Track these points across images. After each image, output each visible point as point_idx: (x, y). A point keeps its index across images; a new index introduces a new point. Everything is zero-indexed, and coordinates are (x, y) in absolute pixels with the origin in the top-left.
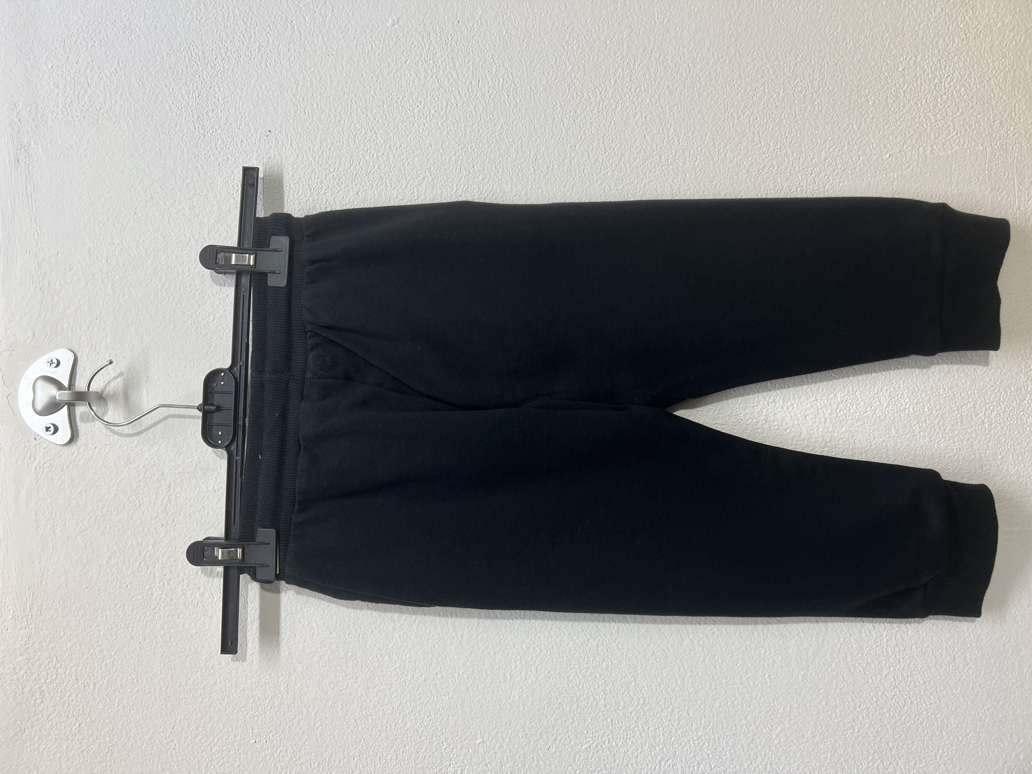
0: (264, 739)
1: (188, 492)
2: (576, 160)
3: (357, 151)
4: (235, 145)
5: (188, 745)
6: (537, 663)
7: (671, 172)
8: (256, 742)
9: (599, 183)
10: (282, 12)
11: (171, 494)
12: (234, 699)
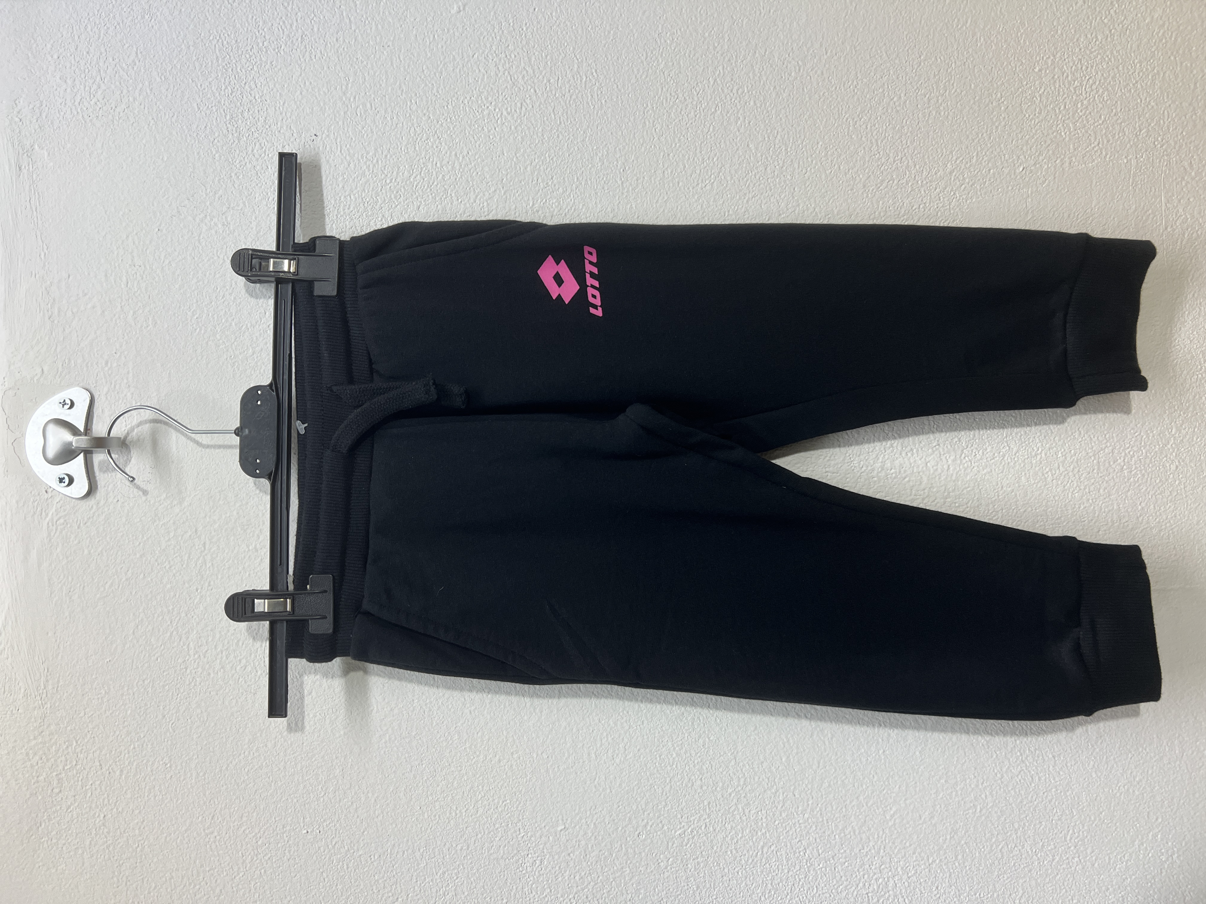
0: (317, 829)
1: (226, 551)
2: (669, 171)
3: (418, 158)
5: (230, 837)
6: (626, 740)
7: (778, 186)
8: (308, 832)
9: (696, 197)
11: (206, 555)
12: (282, 785)
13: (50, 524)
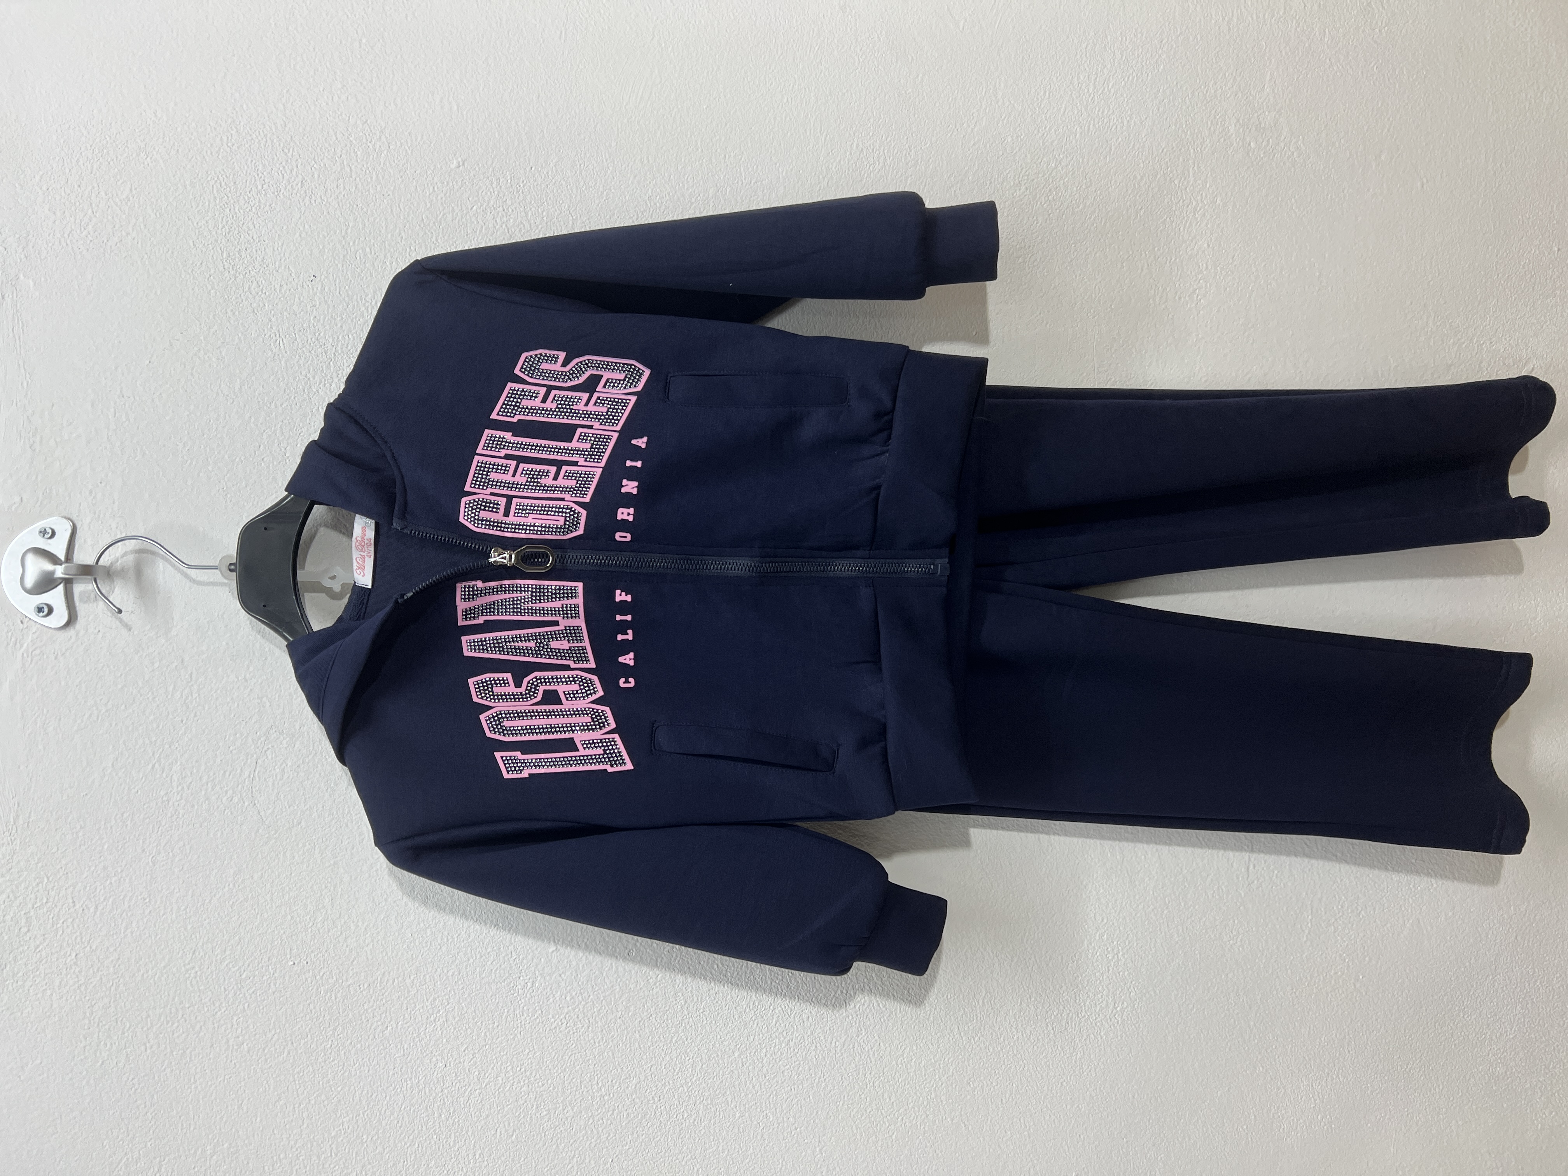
0: (305, 960)
1: (214, 682)
4: (273, 289)
5: (212, 972)
8: (294, 964)
10: (330, 145)
11: (192, 685)
12: (268, 917)
13: (25, 655)
